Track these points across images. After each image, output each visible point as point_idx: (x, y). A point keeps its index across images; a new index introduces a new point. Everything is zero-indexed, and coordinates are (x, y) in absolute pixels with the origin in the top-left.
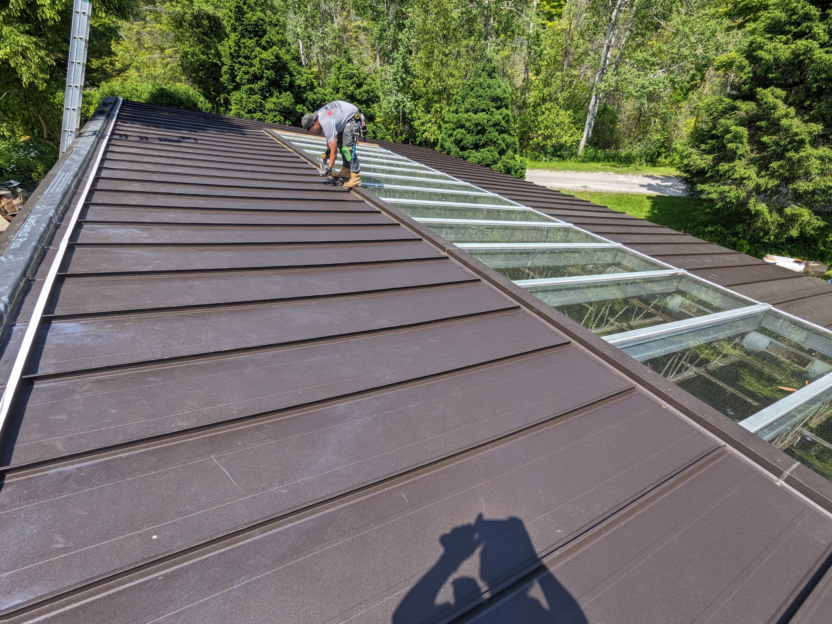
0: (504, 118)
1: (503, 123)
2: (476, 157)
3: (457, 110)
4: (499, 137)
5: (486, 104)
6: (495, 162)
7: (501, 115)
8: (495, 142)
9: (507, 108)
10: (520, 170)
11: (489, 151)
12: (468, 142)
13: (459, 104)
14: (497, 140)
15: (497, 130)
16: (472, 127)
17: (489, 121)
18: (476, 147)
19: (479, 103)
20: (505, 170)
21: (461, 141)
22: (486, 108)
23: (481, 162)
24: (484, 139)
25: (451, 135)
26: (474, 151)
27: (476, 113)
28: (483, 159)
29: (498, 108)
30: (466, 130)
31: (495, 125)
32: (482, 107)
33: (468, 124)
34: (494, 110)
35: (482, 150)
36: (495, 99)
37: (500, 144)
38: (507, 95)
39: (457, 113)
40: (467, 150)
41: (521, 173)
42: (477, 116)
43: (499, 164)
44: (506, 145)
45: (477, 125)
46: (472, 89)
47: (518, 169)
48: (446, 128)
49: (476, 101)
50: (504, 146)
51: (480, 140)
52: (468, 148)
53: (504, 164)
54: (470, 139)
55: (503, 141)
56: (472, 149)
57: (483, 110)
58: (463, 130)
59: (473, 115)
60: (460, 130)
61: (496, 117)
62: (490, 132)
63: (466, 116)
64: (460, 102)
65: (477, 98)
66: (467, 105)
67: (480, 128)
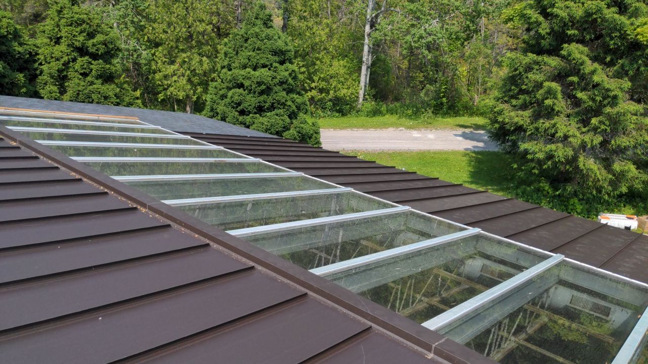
0: (290, 75)
1: (290, 81)
2: (263, 124)
3: (229, 65)
4: (288, 98)
5: (267, 58)
6: (286, 128)
7: (286, 70)
8: (284, 104)
9: (291, 63)
10: (315, 135)
11: (277, 115)
12: (250, 105)
13: (231, 57)
14: (286, 101)
15: (284, 90)
16: (254, 86)
17: (273, 78)
18: (260, 110)
19: (258, 57)
20: (299, 137)
21: (239, 104)
22: (268, 63)
23: (270, 130)
24: (270, 100)
25: (223, 97)
26: (258, 115)
27: (255, 69)
28: (272, 126)
29: (282, 63)
30: (245, 90)
31: (281, 83)
32: (262, 62)
33: (247, 83)
34: (277, 65)
35: (268, 114)
36: (275, 53)
37: (290, 106)
38: (289, 48)
39: (230, 70)
40: (249, 115)
41: (316, 138)
42: (257, 73)
43: (292, 131)
44: (296, 107)
45: (259, 84)
46: (246, 40)
47: (312, 134)
48: (216, 88)
49: (254, 54)
50: (294, 108)
51: (265, 102)
52: (250, 112)
53: (297, 129)
54: (251, 101)
55: (293, 102)
56: (255, 113)
57: (264, 66)
58: (241, 90)
59: (253, 72)
60: (237, 90)
61: (282, 73)
62: (276, 92)
63: (243, 72)
64: (231, 55)
65: (254, 51)
66: (242, 58)
67: (263, 87)
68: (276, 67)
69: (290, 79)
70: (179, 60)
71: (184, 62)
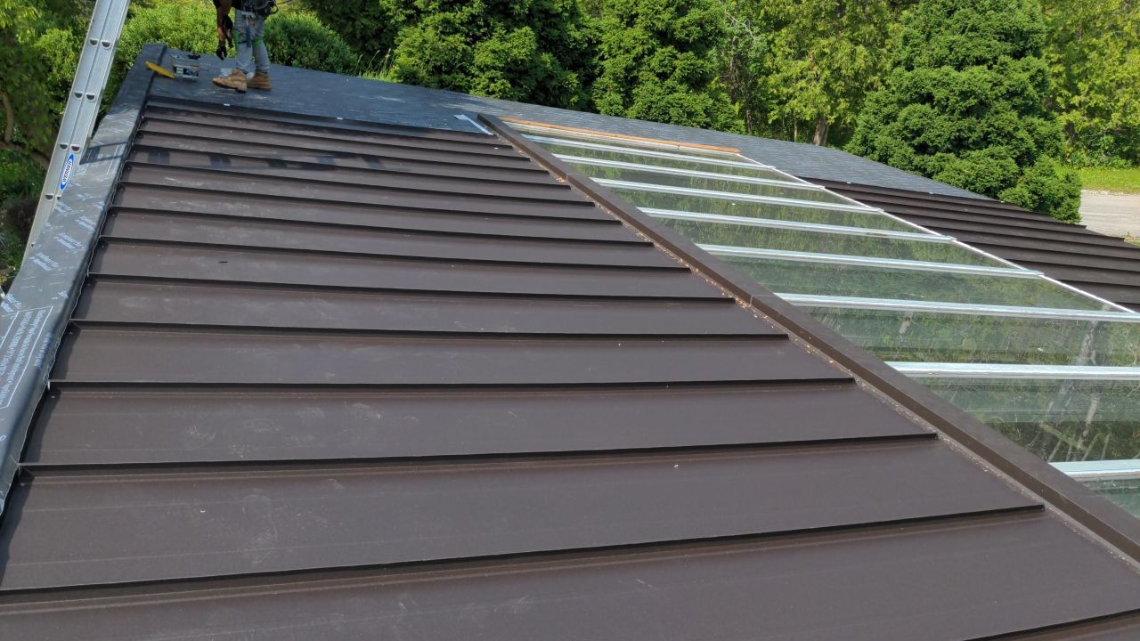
0: (1032, 78)
1: (1031, 90)
2: (960, 172)
3: (910, 60)
4: (1021, 124)
5: (989, 46)
6: (1008, 183)
7: (1025, 70)
8: (1010, 136)
9: (1037, 55)
10: (1068, 200)
11: (992, 156)
12: (940, 135)
13: (915, 45)
14: (1016, 129)
15: (1014, 107)
16: (952, 100)
17: (995, 85)
18: (959, 145)
19: (970, 45)
20: (1034, 202)
21: (918, 133)
22: (988, 56)
23: (973, 184)
24: (981, 126)
25: (889, 118)
26: (952, 155)
27: (959, 68)
28: (978, 176)
29: (1017, 55)
30: (933, 107)
31: (1011, 95)
32: (977, 54)
33: (939, 94)
34: (1008, 59)
35: (974, 154)
36: (1006, 36)
37: (1022, 139)
38: (1036, 26)
39: (910, 69)
40: (934, 154)
41: (1070, 207)
42: (963, 75)
43: (1020, 190)
44: (1036, 142)
45: (965, 95)
46: (950, 13)
47: (1062, 199)
48: (877, 101)
49: (962, 38)
50: (1031, 143)
51: (971, 130)
52: (937, 149)
53: (1032, 186)
54: (943, 127)
55: (1030, 132)
56: (948, 151)
57: (980, 61)
58: (926, 107)
59: (954, 73)
60: (919, 106)
61: (1016, 76)
62: (997, 113)
63: (934, 73)
64: (917, 41)
65: (963, 32)
66: (938, 47)
67: (972, 101)
68: (1005, 63)
69: (1030, 88)
70: (814, 51)
71: (824, 54)
